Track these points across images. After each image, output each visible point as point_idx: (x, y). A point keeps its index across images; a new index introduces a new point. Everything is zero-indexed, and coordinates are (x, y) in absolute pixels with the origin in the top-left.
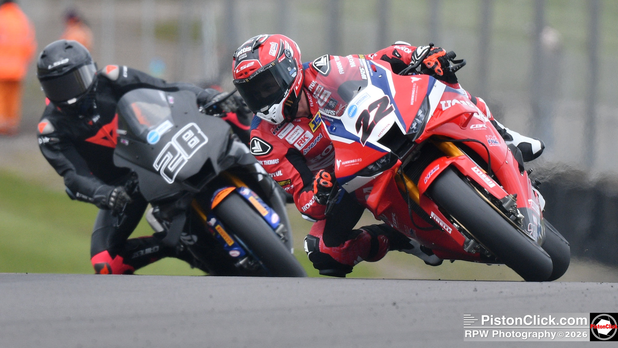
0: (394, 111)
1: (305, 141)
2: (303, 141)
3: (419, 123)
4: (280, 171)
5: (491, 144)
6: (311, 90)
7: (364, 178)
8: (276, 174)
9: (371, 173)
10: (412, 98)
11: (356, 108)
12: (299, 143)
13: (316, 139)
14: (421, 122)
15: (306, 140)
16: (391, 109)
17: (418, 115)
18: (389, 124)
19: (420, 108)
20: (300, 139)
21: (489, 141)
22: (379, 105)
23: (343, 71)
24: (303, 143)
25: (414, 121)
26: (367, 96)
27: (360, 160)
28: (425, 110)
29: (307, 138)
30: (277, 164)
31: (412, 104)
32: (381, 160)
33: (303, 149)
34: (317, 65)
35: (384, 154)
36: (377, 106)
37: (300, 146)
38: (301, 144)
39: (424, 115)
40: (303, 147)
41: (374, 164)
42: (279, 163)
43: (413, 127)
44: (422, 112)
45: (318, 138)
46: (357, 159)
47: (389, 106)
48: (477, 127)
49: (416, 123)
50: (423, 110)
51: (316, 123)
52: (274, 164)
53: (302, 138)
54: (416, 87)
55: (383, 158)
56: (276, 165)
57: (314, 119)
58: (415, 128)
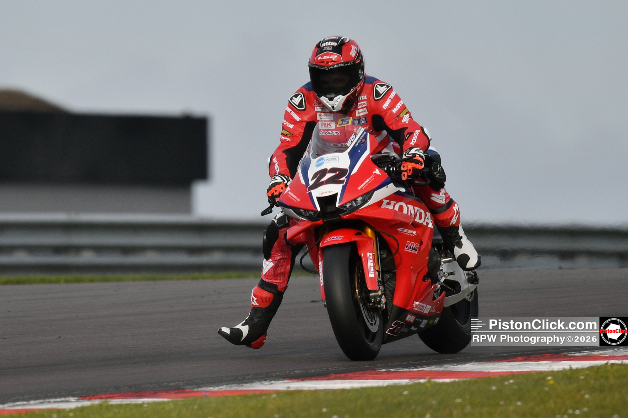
0: (343, 185)
1: (327, 126)
2: (326, 125)
3: (353, 205)
4: (293, 126)
5: (408, 249)
6: (359, 100)
7: (294, 214)
8: (289, 125)
9: (300, 214)
10: (362, 185)
11: (323, 163)
12: (323, 124)
13: (335, 132)
14: (356, 206)
15: (329, 126)
16: (342, 182)
17: (356, 200)
18: (332, 192)
19: (362, 196)
20: (326, 122)
21: (407, 246)
22: (337, 173)
23: (386, 107)
24: (325, 126)
25: (351, 201)
26: (337, 160)
27: (299, 200)
28: (365, 199)
29: (330, 126)
30: (297, 121)
31: (359, 189)
32: (310, 212)
33: (322, 130)
34: (377, 88)
35: (315, 209)
36: (336, 173)
37: (322, 126)
38: (323, 126)
39: (362, 202)
40: (323, 129)
41: (305, 210)
42: (298, 122)
43: (346, 206)
44: (361, 199)
45: (337, 132)
46: (298, 197)
47: (343, 178)
48: (405, 231)
49: (351, 204)
50: (363, 198)
51: (344, 123)
52: (296, 119)
53: (327, 123)
54: (372, 178)
55: (312, 211)
56: (295, 121)
57: (345, 118)
58: (348, 207)
